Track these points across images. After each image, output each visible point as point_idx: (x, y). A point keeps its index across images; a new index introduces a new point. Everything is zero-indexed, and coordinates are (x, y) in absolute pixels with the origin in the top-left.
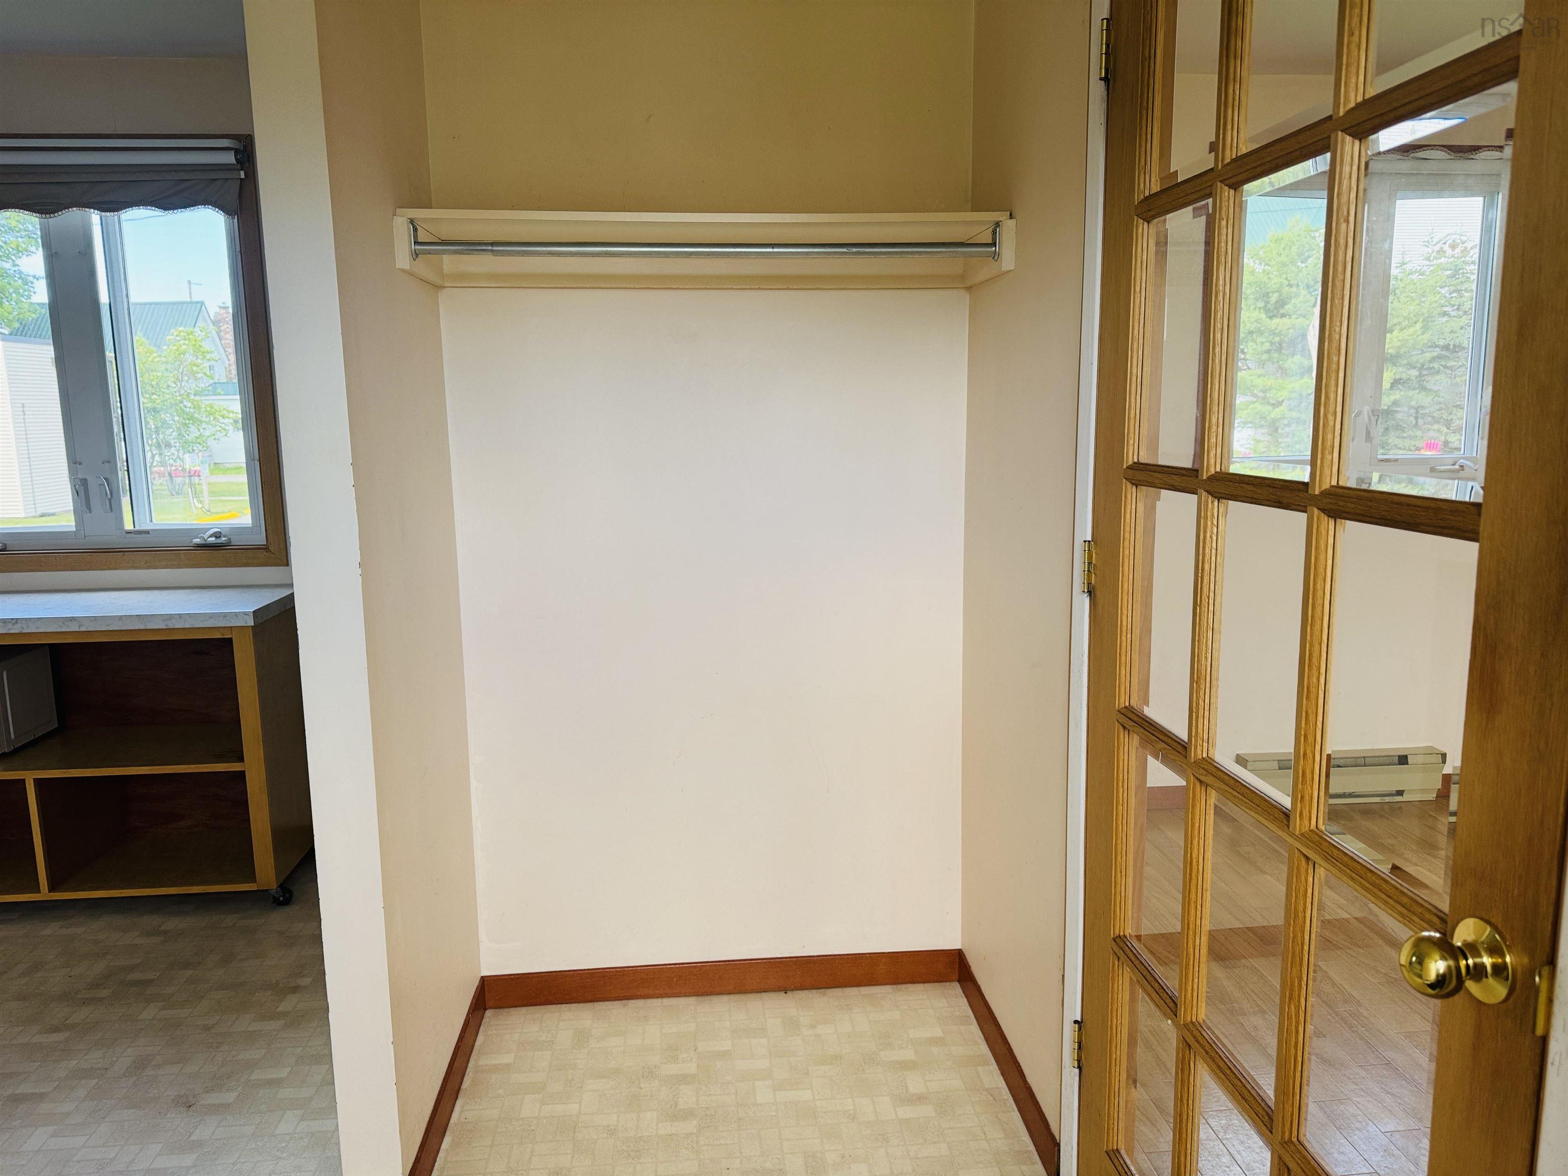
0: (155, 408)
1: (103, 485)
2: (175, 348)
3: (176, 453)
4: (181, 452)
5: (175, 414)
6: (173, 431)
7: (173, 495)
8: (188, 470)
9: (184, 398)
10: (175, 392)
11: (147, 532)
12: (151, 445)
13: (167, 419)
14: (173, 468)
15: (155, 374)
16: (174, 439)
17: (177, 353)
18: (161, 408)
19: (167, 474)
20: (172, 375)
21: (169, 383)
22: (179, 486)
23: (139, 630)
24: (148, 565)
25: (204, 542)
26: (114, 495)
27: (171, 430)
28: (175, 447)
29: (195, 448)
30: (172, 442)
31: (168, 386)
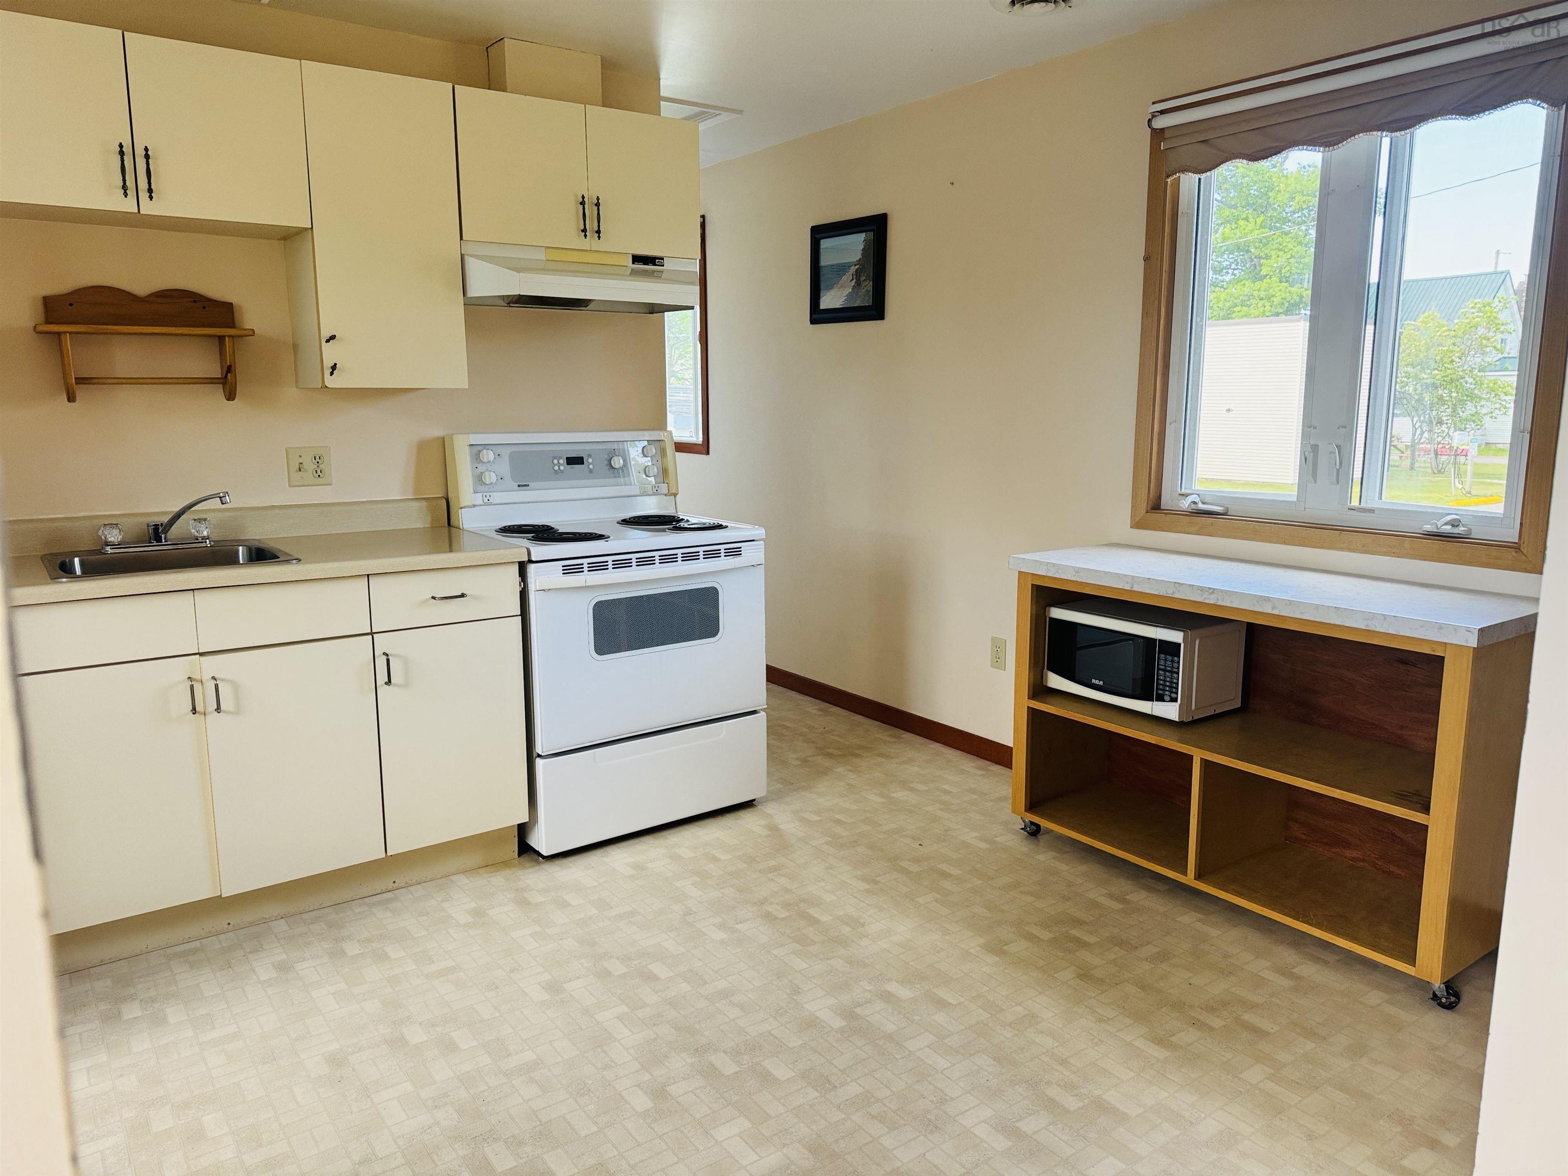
0: (1434, 383)
1: (1334, 453)
2: (1467, 321)
3: (1446, 430)
4: (1452, 430)
5: (1453, 390)
6: (1448, 408)
7: (1435, 473)
8: (1455, 448)
9: (1467, 374)
10: (1458, 367)
11: (1372, 511)
12: (1423, 422)
13: (1444, 395)
14: (1440, 446)
15: (1441, 348)
16: (1447, 416)
17: (1468, 326)
18: (1440, 383)
19: (1432, 450)
20: (1458, 349)
21: (1453, 358)
22: (1443, 464)
23: (1335, 625)
24: (1365, 548)
25: (1436, 531)
26: (1343, 465)
27: (1446, 407)
28: (1447, 424)
29: (1468, 426)
30: (1444, 418)
31: (1452, 361)
